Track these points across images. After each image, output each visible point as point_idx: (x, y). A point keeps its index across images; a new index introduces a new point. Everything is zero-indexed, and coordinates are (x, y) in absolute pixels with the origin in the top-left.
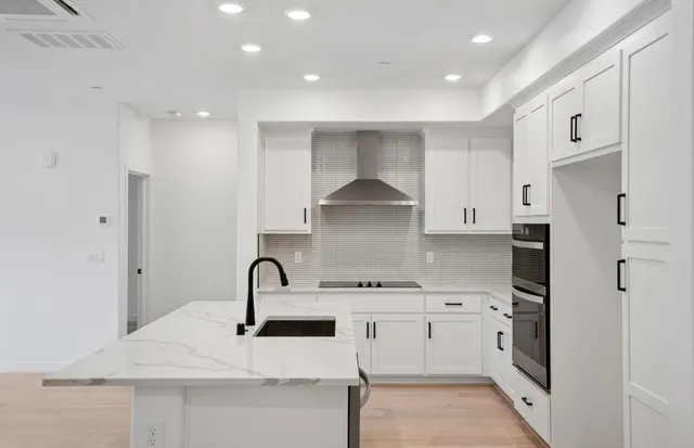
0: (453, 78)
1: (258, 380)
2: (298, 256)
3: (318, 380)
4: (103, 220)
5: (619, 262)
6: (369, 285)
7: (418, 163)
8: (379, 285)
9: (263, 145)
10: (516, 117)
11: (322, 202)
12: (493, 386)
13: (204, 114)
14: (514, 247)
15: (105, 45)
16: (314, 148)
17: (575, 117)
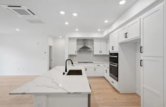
0: (99, 30)
1: (66, 93)
2: (75, 58)
3: (81, 93)
4: (45, 53)
5: (141, 60)
6: (86, 63)
7: (93, 44)
8: (87, 63)
9: (69, 41)
10: (110, 36)
11: (78, 50)
12: (104, 77)
13: (60, 37)
14: (110, 57)
15: (42, 23)
16: (77, 42)
17: (126, 33)
